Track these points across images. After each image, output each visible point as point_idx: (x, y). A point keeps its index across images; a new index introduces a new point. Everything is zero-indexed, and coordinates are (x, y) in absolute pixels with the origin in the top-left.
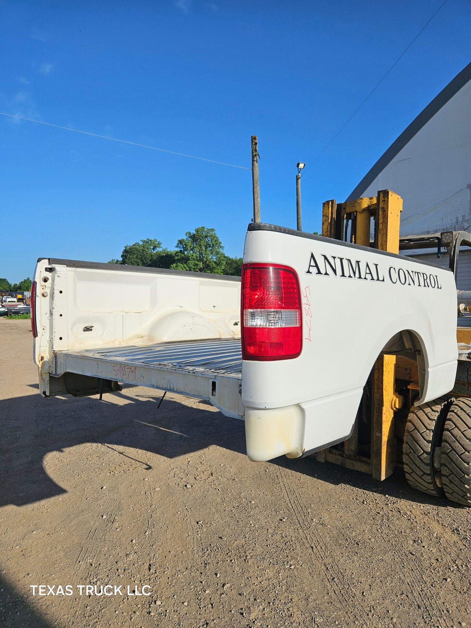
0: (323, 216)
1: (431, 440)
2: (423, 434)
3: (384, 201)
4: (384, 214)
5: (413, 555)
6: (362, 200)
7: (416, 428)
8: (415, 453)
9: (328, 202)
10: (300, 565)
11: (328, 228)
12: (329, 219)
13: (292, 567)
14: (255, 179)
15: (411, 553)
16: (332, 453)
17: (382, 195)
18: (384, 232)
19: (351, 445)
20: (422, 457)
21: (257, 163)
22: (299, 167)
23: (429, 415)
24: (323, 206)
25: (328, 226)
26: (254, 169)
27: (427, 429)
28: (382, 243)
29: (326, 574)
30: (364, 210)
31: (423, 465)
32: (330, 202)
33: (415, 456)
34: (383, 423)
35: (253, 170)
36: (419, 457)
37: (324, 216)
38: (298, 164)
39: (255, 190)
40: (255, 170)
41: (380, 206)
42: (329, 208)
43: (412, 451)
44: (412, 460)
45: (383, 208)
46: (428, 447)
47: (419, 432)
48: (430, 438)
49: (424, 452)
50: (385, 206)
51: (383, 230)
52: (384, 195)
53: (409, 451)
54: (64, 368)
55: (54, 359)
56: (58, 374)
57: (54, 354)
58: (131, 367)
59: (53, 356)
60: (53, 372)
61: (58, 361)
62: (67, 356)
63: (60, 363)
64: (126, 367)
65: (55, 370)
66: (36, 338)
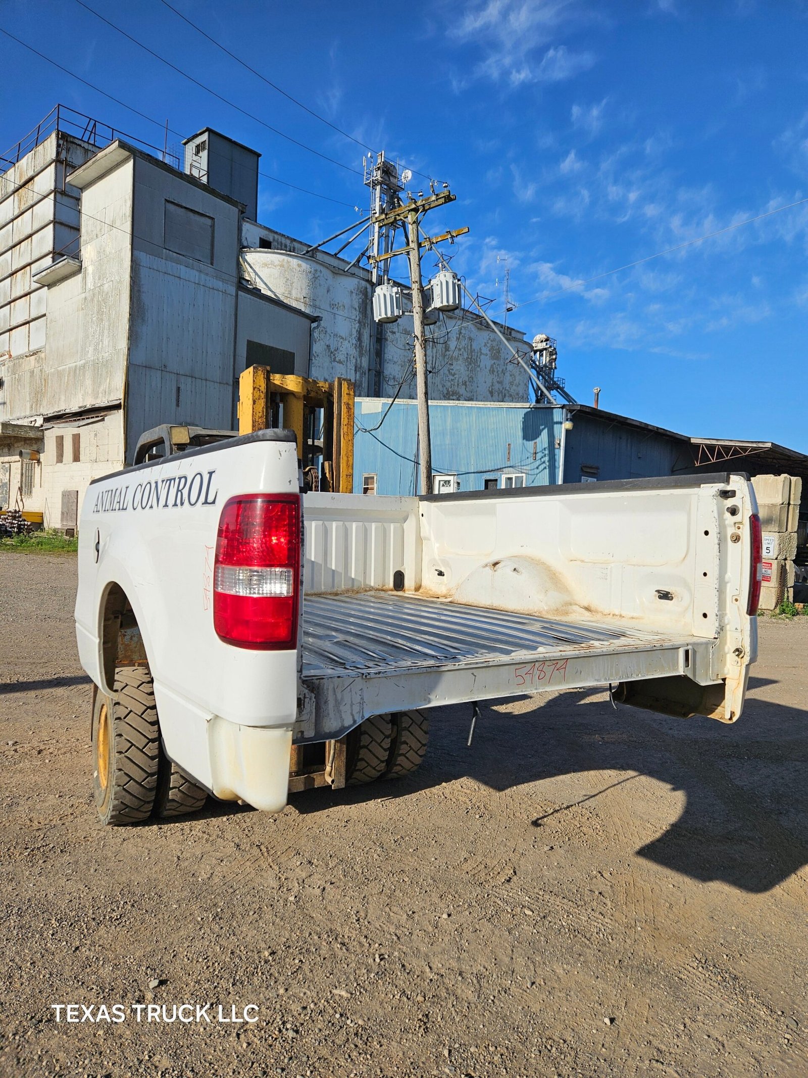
0: (254, 389)
11: (263, 412)
25: (263, 408)
54: (352, 710)
55: (310, 699)
56: (330, 732)
57: (308, 687)
58: (557, 661)
59: (306, 691)
60: (305, 733)
61: (329, 699)
62: (371, 678)
63: (338, 703)
64: (547, 663)
65: (313, 727)
66: (295, 651)
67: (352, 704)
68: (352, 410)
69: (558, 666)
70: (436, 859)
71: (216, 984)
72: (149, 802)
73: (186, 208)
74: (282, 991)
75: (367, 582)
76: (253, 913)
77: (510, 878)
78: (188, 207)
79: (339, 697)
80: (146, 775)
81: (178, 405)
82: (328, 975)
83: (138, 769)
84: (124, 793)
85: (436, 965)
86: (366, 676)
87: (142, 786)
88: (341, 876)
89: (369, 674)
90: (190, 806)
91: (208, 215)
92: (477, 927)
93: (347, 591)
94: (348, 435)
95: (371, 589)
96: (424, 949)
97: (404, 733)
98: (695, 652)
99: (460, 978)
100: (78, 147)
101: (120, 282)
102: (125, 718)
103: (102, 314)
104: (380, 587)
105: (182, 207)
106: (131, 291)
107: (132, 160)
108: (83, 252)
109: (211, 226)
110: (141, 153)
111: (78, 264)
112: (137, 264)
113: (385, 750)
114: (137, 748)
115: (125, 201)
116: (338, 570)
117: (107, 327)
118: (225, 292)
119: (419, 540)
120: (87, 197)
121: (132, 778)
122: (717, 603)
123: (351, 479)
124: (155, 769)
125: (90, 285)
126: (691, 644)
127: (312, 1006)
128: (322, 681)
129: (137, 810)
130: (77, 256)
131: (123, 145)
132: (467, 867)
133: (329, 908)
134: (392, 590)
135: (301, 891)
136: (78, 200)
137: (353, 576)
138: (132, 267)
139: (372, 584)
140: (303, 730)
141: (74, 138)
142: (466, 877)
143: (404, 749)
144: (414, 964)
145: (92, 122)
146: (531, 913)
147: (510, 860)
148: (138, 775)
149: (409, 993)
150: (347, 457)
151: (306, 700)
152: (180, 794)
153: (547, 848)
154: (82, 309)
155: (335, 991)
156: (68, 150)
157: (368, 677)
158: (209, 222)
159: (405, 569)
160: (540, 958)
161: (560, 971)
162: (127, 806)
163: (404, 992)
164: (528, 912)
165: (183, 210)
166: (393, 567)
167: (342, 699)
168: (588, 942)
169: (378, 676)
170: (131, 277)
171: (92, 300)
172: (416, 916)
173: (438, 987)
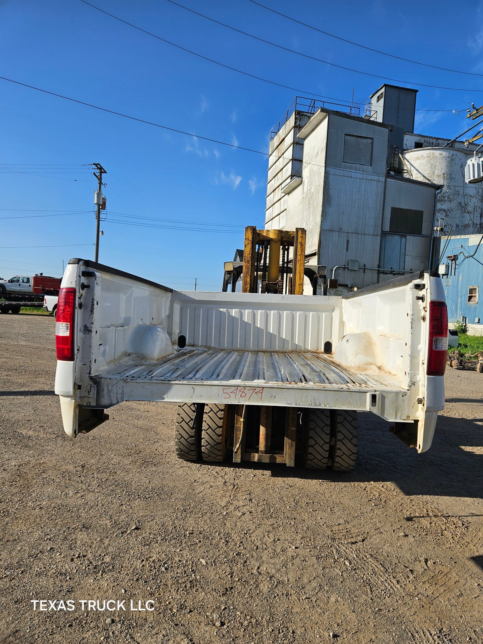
3: (302, 237)
11: (250, 251)
17: (300, 232)
18: (302, 263)
24: (245, 230)
25: (250, 249)
28: (300, 271)
37: (247, 239)
41: (299, 241)
45: (301, 243)
50: (303, 242)
52: (302, 232)
54: (117, 396)
55: (94, 387)
56: (104, 405)
57: (93, 381)
58: (255, 388)
59: (92, 383)
60: (91, 403)
61: (104, 389)
62: (127, 382)
63: (109, 392)
64: (247, 388)
65: (95, 401)
66: (73, 362)
67: (117, 393)
68: (304, 246)
69: (256, 391)
70: (321, 519)
71: (155, 537)
72: (193, 451)
73: (356, 136)
74: (178, 550)
75: (306, 347)
76: (201, 513)
77: (356, 542)
78: (358, 135)
79: (110, 388)
80: (189, 437)
81: (347, 250)
82: (205, 552)
83: (185, 432)
84: (180, 443)
85: (263, 568)
86: (125, 380)
87: (188, 441)
88: (259, 511)
89: (127, 379)
90: (215, 458)
91: (369, 137)
92: (307, 560)
93: (292, 352)
94: (301, 261)
95: (308, 351)
96: (264, 558)
97: (338, 443)
98: (383, 398)
99: (268, 579)
100: (305, 117)
101: (319, 185)
102: (182, 406)
103: (310, 205)
104: (314, 351)
105: (354, 136)
106: (324, 189)
107: (328, 117)
108: (303, 173)
109: (371, 143)
110: (333, 111)
111: (301, 180)
112: (327, 174)
113: (326, 451)
114: (186, 422)
115: (323, 141)
116: (287, 339)
117: (312, 211)
118: (378, 181)
119: (342, 324)
120: (306, 142)
121: (182, 437)
122: (409, 365)
123: (302, 287)
124: (193, 434)
125: (305, 190)
126: (378, 391)
127: (184, 562)
128: (101, 379)
129: (188, 453)
130: (300, 176)
131: (323, 110)
132: (335, 528)
133: (238, 524)
134: (323, 353)
135: (232, 511)
136: (303, 145)
137: (297, 343)
138: (325, 176)
139: (309, 349)
140: (90, 401)
141: (304, 112)
142: (329, 533)
143: (338, 453)
144: (252, 564)
145: (313, 101)
146: (348, 564)
147: (368, 533)
148: (186, 436)
149: (235, 575)
150: (300, 274)
151: (92, 387)
152: (206, 450)
153: (403, 534)
154: (302, 203)
155: (201, 560)
156: (300, 120)
157: (126, 381)
158: (370, 141)
159: (332, 341)
160: (328, 588)
161: (333, 599)
162: (183, 451)
163: (232, 573)
164: (347, 563)
165: (355, 138)
166: (324, 339)
167: (112, 390)
168: (369, 592)
169: (131, 381)
170: (324, 182)
171: (306, 197)
172: (278, 542)
173: (253, 578)
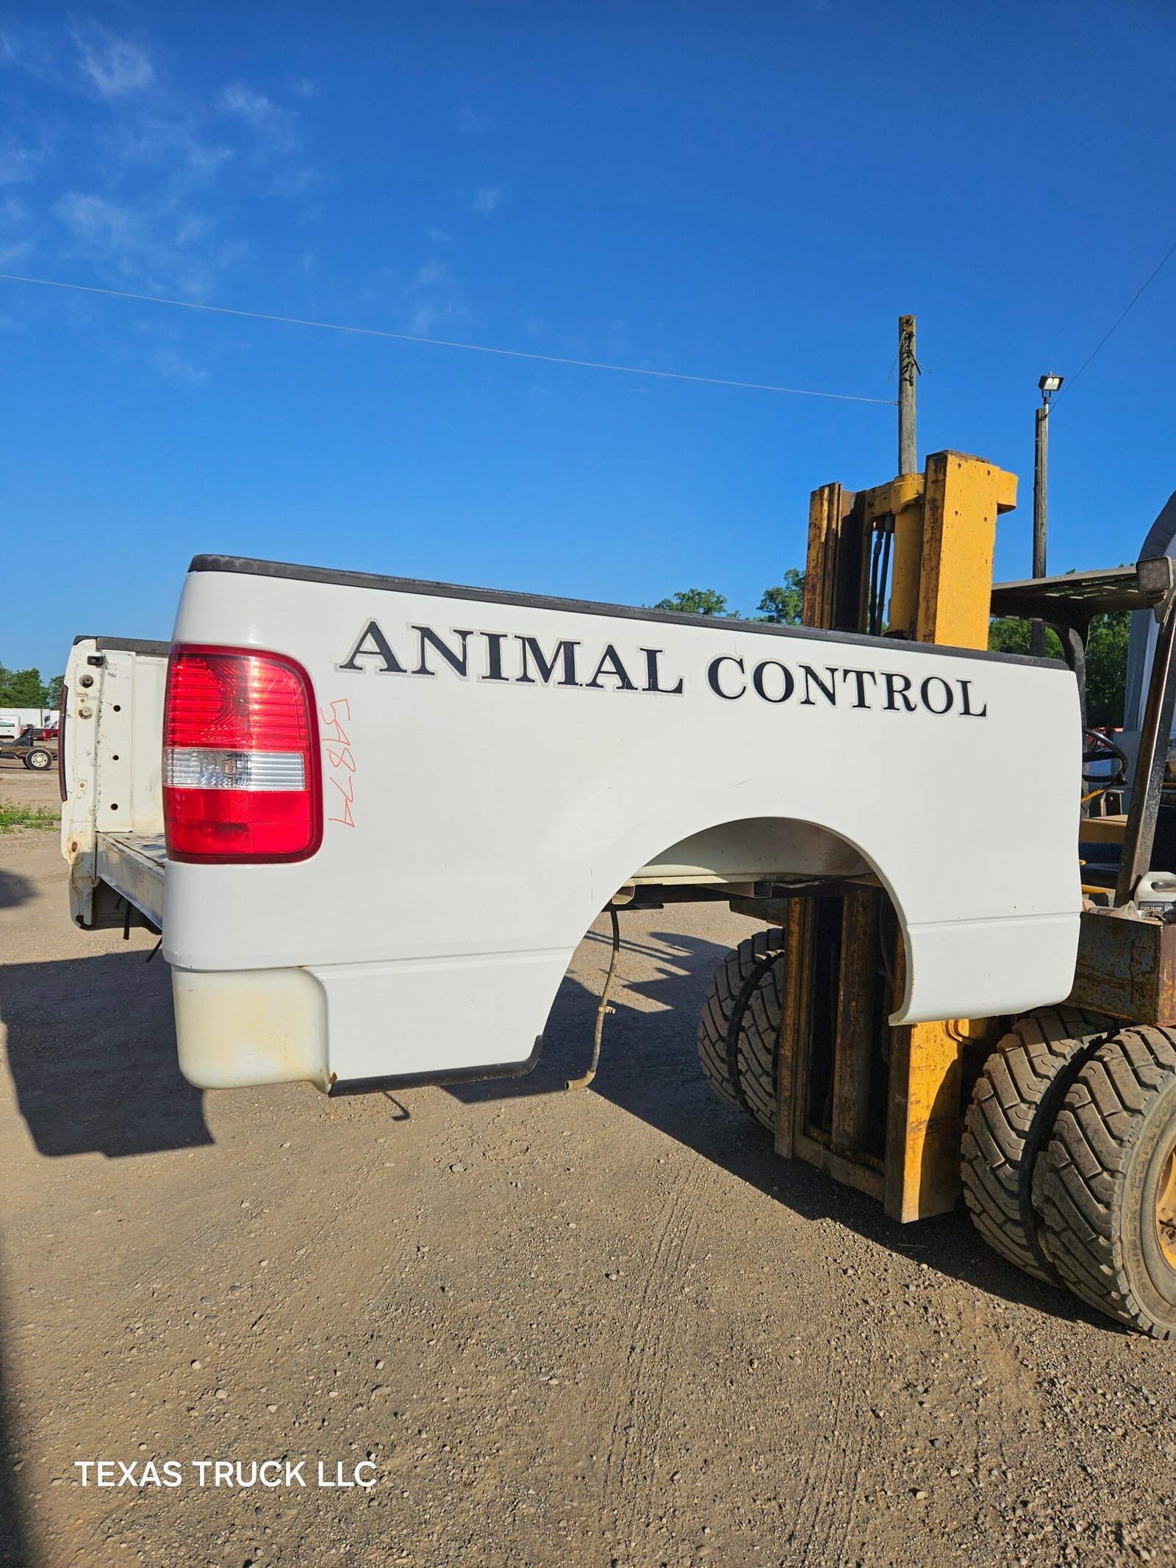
0: (810, 525)
1: (1027, 1129)
2: (1009, 1112)
3: (936, 483)
4: (934, 515)
5: (878, 1416)
6: (903, 481)
7: (996, 1094)
8: (986, 1159)
9: (822, 489)
10: (576, 1380)
11: (819, 557)
12: (820, 533)
13: (554, 1382)
14: (904, 428)
15: (874, 1411)
16: (811, 1137)
17: (932, 466)
18: (933, 565)
19: (844, 1120)
20: (1001, 1173)
21: (911, 385)
22: (1046, 387)
23: (1037, 1062)
24: (811, 502)
25: (818, 552)
26: (904, 401)
27: (1023, 1100)
28: (927, 593)
29: (618, 1414)
30: (907, 507)
31: (1004, 1195)
32: (827, 491)
33: (985, 1170)
34: (911, 1070)
35: (900, 403)
36: (993, 1170)
37: (812, 526)
38: (1044, 380)
39: (904, 457)
40: (905, 403)
41: (928, 497)
42: (822, 504)
43: (979, 1154)
44: (980, 1179)
45: (934, 500)
46: (1017, 1148)
47: (1001, 1106)
48: (1025, 1123)
49: (1008, 1160)
50: (938, 497)
51: (930, 559)
52: (936, 465)
53: (974, 1155)
68: (940, 510)
150: (928, 602)
